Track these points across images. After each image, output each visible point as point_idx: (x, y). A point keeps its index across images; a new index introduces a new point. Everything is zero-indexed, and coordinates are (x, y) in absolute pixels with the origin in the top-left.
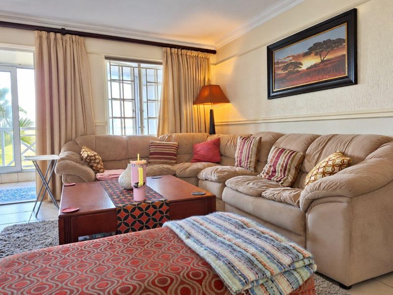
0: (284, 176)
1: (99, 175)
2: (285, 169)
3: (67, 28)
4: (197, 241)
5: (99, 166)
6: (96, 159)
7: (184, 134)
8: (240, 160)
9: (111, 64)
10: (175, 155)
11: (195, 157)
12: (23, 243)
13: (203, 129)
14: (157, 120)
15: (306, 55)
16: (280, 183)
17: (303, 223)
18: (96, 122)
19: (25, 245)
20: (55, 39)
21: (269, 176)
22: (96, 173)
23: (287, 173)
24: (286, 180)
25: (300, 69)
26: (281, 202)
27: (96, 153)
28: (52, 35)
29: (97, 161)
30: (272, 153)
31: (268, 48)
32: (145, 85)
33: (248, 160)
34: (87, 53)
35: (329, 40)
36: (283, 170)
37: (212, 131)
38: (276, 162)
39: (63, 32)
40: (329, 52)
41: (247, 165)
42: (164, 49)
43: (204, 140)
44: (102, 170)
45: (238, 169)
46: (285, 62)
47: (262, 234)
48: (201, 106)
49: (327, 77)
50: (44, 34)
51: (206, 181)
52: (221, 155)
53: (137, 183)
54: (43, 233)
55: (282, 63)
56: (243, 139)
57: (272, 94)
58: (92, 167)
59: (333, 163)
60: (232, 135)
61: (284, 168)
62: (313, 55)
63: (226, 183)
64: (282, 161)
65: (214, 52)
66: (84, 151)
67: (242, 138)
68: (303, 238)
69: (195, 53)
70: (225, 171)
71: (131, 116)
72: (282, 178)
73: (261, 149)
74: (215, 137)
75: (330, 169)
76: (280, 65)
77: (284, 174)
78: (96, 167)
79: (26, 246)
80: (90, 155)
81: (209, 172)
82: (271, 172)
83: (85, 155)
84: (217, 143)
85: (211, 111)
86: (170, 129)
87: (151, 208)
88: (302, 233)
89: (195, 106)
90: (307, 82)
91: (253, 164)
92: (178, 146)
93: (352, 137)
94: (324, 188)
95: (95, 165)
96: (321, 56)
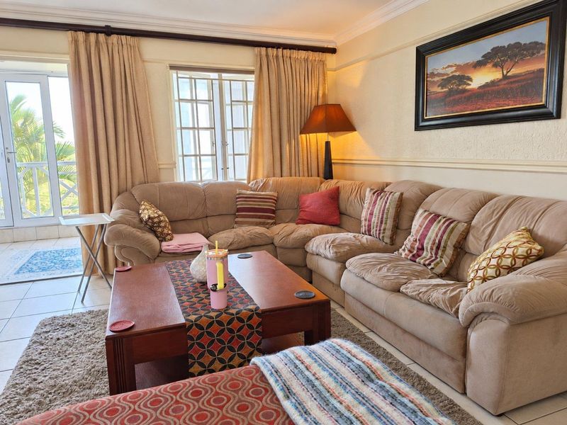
0: (436, 258)
1: (165, 246)
2: (438, 248)
3: (113, 25)
4: (300, 406)
5: (166, 231)
6: (160, 222)
7: (286, 179)
8: (369, 226)
9: (179, 75)
10: (273, 212)
11: (302, 215)
12: (65, 349)
13: (314, 171)
14: (247, 156)
15: (479, 65)
16: (430, 267)
17: (462, 343)
18: (160, 163)
19: (68, 352)
20: (97, 42)
21: (413, 256)
22: (161, 241)
23: (440, 253)
24: (438, 263)
25: (468, 87)
26: (429, 304)
27: (160, 213)
28: (92, 36)
29: (162, 224)
30: (418, 219)
31: (418, 50)
32: (228, 105)
33: (381, 226)
34: (144, 61)
35: (519, 43)
36: (434, 248)
37: (329, 175)
38: (424, 236)
39: (109, 31)
40: (517, 62)
41: (379, 233)
42: (257, 49)
43: (314, 189)
44: (169, 237)
45: (365, 239)
46: (443, 75)
47: (397, 395)
48: (313, 136)
49: (511, 102)
50: (81, 35)
51: (317, 257)
52: (341, 213)
53: (216, 285)
54: (91, 332)
55: (439, 75)
56: (374, 193)
57: (421, 124)
58: (155, 233)
59: (513, 252)
60: (357, 183)
61: (436, 245)
62: (489, 65)
63: (347, 264)
64: (434, 235)
65: (333, 51)
66: (144, 210)
67: (372, 192)
68: (461, 364)
69: (303, 54)
70: (346, 244)
71: (210, 153)
72: (432, 261)
73: (403, 211)
74: (331, 184)
75: (507, 262)
76: (436, 79)
77: (436, 254)
78: (162, 233)
79: (69, 354)
80: (152, 216)
81: (323, 244)
82: (416, 249)
83: (145, 216)
84: (335, 195)
85: (328, 144)
86: (266, 172)
87: (236, 321)
88: (459, 357)
89: (304, 136)
90: (479, 109)
91: (388, 233)
92: (277, 198)
93: (546, 206)
94: (498, 299)
95: (160, 230)
96: (502, 68)
